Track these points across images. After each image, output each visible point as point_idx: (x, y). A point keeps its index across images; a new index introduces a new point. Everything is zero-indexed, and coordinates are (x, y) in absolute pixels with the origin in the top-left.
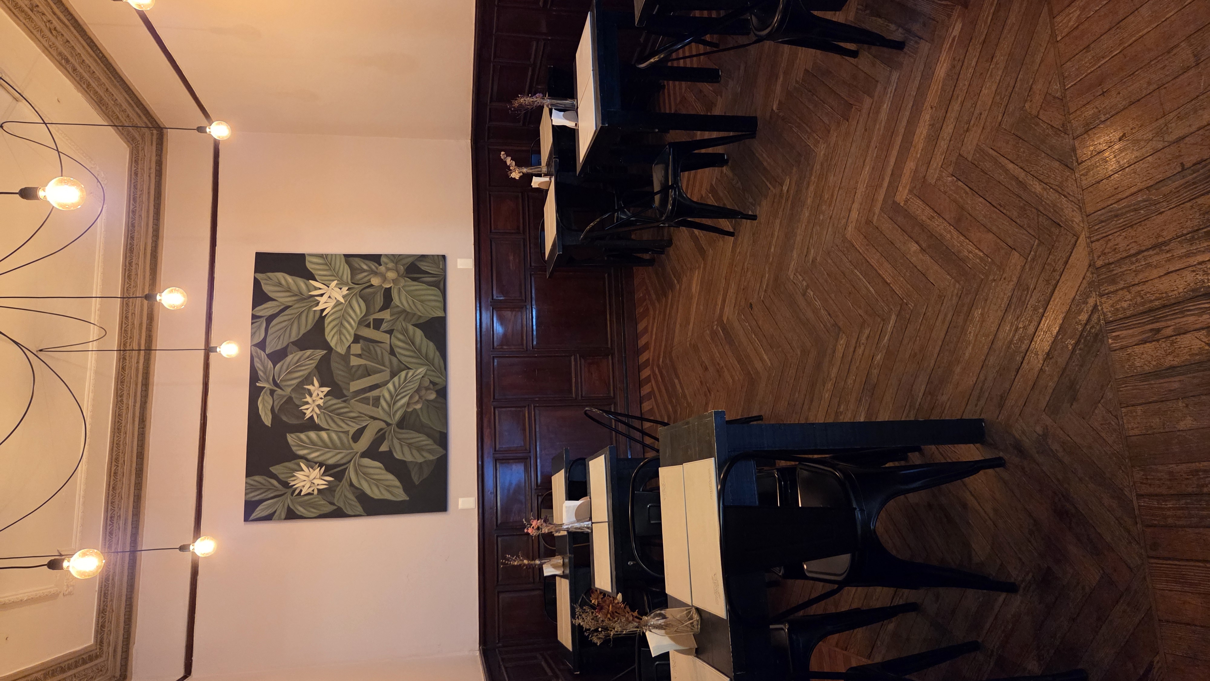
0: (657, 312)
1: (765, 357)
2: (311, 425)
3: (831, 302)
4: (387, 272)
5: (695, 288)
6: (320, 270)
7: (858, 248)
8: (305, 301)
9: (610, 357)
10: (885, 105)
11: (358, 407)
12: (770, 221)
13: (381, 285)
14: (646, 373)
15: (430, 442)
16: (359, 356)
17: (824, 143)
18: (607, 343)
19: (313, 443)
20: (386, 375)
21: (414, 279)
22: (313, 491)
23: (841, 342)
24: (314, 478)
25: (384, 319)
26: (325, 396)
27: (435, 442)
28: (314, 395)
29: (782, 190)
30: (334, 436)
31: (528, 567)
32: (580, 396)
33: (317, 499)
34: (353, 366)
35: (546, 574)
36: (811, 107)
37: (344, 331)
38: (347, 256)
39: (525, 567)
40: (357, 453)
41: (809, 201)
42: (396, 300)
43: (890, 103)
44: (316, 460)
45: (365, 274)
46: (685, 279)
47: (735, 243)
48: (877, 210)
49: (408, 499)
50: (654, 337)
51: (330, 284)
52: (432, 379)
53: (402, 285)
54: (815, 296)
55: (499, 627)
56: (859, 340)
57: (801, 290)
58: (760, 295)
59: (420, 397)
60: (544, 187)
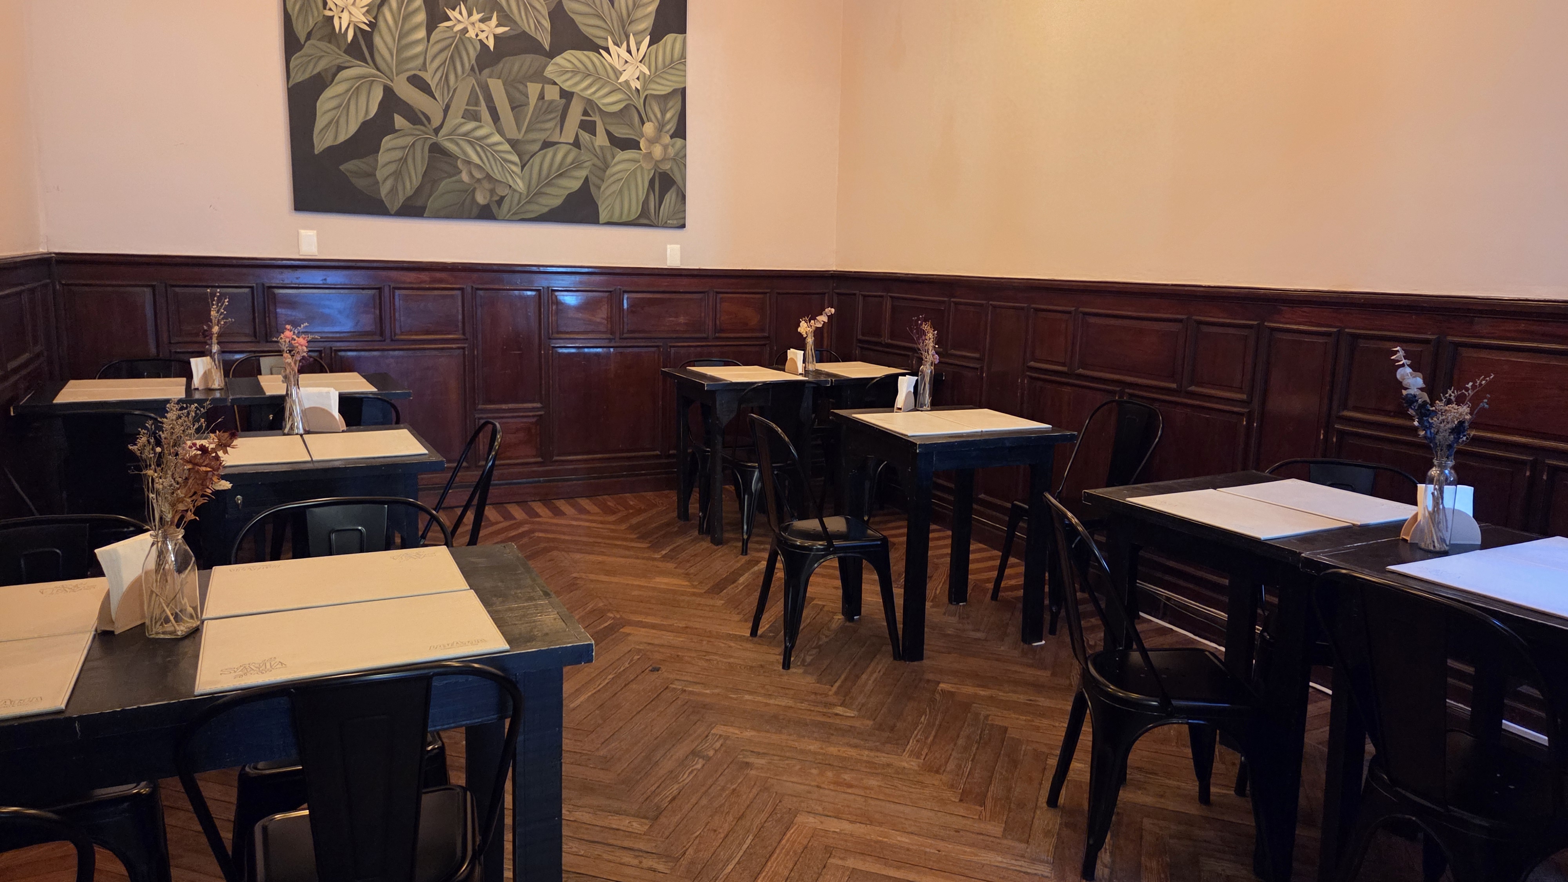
0: (613, 527)
1: (582, 698)
2: (435, 18)
3: (694, 800)
4: (662, 145)
5: (662, 582)
6: (664, 53)
7: (786, 838)
8: (621, 29)
9: (539, 459)
10: (1000, 859)
11: (464, 88)
12: (787, 691)
13: (643, 136)
14: (518, 513)
15: (409, 192)
16: (542, 97)
17: (919, 766)
18: (559, 455)
19: (407, 17)
20: (513, 133)
21: (652, 182)
22: (330, 9)
23: (634, 824)
24: (350, 13)
25: (595, 135)
26: (480, 41)
27: (409, 199)
28: (483, 26)
29: (835, 705)
30: (419, 49)
31: (207, 333)
32: (481, 415)
33: (316, 14)
34: (527, 86)
35: (194, 361)
36: (961, 742)
37: (577, 78)
38: (683, 91)
39: (205, 327)
40: (392, 81)
41: (833, 750)
42: (622, 155)
43: (1005, 865)
44: (381, 19)
45: (659, 115)
46: (671, 566)
47: (741, 638)
48: (851, 863)
49: (316, 152)
50: (575, 523)
51: (644, 64)
52: (507, 200)
53: (644, 165)
54: (695, 772)
55: (91, 285)
56: (645, 855)
57: (699, 748)
58: (676, 682)
59: (479, 180)
60: (788, 365)
